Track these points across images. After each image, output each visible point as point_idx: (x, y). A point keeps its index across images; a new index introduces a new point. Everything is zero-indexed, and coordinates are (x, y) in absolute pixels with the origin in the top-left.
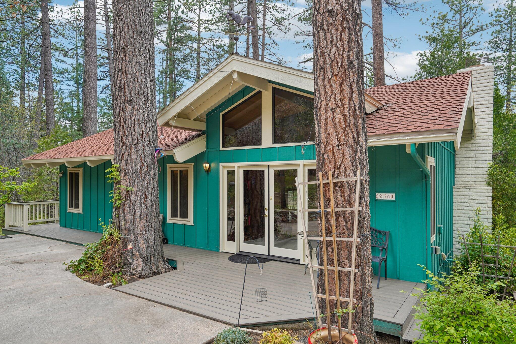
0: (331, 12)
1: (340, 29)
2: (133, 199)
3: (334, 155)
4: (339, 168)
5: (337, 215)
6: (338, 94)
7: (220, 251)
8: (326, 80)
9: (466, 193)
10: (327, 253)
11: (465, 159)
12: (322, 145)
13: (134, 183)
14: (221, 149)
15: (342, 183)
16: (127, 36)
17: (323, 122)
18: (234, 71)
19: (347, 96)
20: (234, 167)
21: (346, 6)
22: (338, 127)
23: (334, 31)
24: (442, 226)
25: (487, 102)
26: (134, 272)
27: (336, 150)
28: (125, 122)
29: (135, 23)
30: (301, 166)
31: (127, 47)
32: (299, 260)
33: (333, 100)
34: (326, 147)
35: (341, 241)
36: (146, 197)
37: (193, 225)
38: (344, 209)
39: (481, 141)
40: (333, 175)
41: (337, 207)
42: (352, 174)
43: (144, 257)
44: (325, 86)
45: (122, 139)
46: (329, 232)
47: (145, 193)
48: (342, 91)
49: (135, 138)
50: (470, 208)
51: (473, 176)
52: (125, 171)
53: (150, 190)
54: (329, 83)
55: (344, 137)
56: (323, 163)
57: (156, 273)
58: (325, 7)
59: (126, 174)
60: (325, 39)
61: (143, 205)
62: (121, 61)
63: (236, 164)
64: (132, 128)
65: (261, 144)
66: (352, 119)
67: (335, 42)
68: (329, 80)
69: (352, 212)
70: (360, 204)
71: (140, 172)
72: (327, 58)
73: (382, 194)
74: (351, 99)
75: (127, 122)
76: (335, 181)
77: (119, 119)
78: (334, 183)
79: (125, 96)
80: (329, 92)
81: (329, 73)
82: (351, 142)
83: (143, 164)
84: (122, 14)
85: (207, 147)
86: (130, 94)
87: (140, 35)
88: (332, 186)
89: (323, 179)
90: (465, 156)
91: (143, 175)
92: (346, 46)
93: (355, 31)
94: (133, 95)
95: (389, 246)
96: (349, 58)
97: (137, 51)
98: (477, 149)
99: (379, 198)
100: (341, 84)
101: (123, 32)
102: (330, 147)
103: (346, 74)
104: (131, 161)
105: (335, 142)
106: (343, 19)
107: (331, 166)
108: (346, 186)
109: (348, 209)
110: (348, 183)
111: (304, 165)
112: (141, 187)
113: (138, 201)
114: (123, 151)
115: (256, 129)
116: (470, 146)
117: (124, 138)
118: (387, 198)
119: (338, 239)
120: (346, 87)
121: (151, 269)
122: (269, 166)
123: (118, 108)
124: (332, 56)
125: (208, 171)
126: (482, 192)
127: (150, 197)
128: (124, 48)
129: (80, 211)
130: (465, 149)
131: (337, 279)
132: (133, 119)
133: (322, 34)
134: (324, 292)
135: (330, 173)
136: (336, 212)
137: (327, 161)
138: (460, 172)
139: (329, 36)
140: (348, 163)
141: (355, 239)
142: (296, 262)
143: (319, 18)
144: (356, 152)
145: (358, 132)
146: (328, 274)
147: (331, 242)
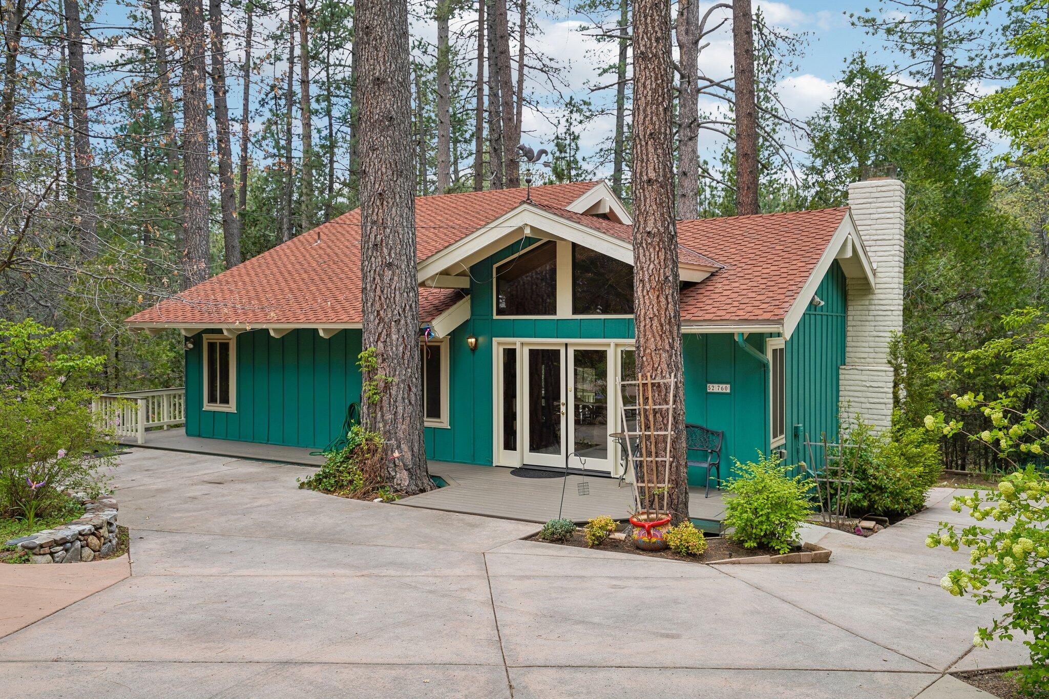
0: (649, 233)
1: (657, 249)
2: (393, 392)
3: (652, 358)
4: (656, 370)
5: (655, 412)
6: (656, 305)
7: (494, 465)
8: (645, 291)
9: (857, 377)
10: (646, 446)
11: (859, 323)
12: (642, 349)
13: (395, 371)
14: (495, 317)
15: (659, 383)
16: (385, 178)
17: (642, 328)
18: (526, 224)
19: (664, 307)
20: (515, 344)
21: (662, 230)
22: (656, 334)
23: (651, 250)
24: (800, 425)
25: (890, 237)
26: (399, 488)
27: (653, 354)
28: (382, 292)
29: (395, 160)
30: (612, 346)
31: (385, 192)
32: (610, 473)
33: (651, 310)
34: (644, 351)
35: (658, 435)
36: (410, 390)
37: (449, 427)
38: (660, 407)
39: (882, 296)
40: (651, 376)
41: (655, 405)
42: (668, 376)
43: (409, 469)
44: (644, 297)
45: (378, 314)
46: (648, 428)
47: (409, 385)
48: (659, 302)
49: (396, 312)
50: (863, 400)
51: (871, 350)
52: (383, 356)
53: (414, 380)
54: (648, 294)
55: (660, 343)
56: (642, 365)
57: (423, 491)
58: (644, 228)
59: (384, 360)
60: (644, 255)
61: (406, 401)
62: (376, 210)
63: (518, 340)
64: (392, 299)
65: (555, 313)
66: (668, 327)
67: (652, 259)
68: (648, 292)
69: (668, 409)
70: (675, 402)
71: (403, 357)
72: (646, 272)
73: (715, 385)
74: (666, 309)
75: (385, 291)
76: (653, 381)
77: (374, 287)
78: (652, 383)
79: (382, 257)
80: (647, 302)
81: (648, 286)
82: (667, 347)
83: (406, 346)
84: (377, 149)
85: (472, 314)
86: (390, 254)
87: (401, 176)
88: (650, 386)
89: (642, 380)
90: (859, 318)
91: (406, 362)
92: (662, 263)
93: (670, 250)
94: (393, 256)
95: (724, 450)
96: (665, 274)
97: (397, 196)
98: (877, 308)
99: (711, 391)
100: (658, 297)
101: (379, 173)
102: (648, 351)
103: (662, 288)
104: (391, 344)
105: (653, 347)
106: (660, 240)
107: (650, 368)
108: (663, 386)
109: (665, 407)
110: (664, 383)
111: (617, 345)
112: (403, 377)
113: (400, 396)
114: (380, 330)
115: (538, 278)
116: (867, 303)
117: (382, 313)
118: (720, 391)
119: (655, 433)
120: (662, 299)
121: (417, 485)
122: (566, 345)
123: (372, 272)
124: (650, 272)
125: (474, 349)
126: (879, 376)
127: (414, 389)
128: (380, 194)
129: (232, 407)
130: (860, 307)
131: (655, 469)
132: (393, 288)
133: (641, 251)
134: (643, 482)
135: (649, 374)
136: (654, 409)
137: (646, 364)
138: (854, 344)
139: (647, 254)
140: (664, 366)
141: (670, 433)
142: (606, 475)
143: (639, 236)
144: (671, 356)
145: (673, 338)
146: (647, 465)
147: (649, 436)
